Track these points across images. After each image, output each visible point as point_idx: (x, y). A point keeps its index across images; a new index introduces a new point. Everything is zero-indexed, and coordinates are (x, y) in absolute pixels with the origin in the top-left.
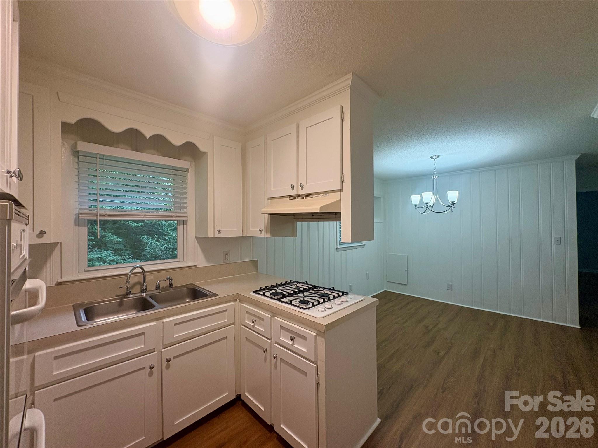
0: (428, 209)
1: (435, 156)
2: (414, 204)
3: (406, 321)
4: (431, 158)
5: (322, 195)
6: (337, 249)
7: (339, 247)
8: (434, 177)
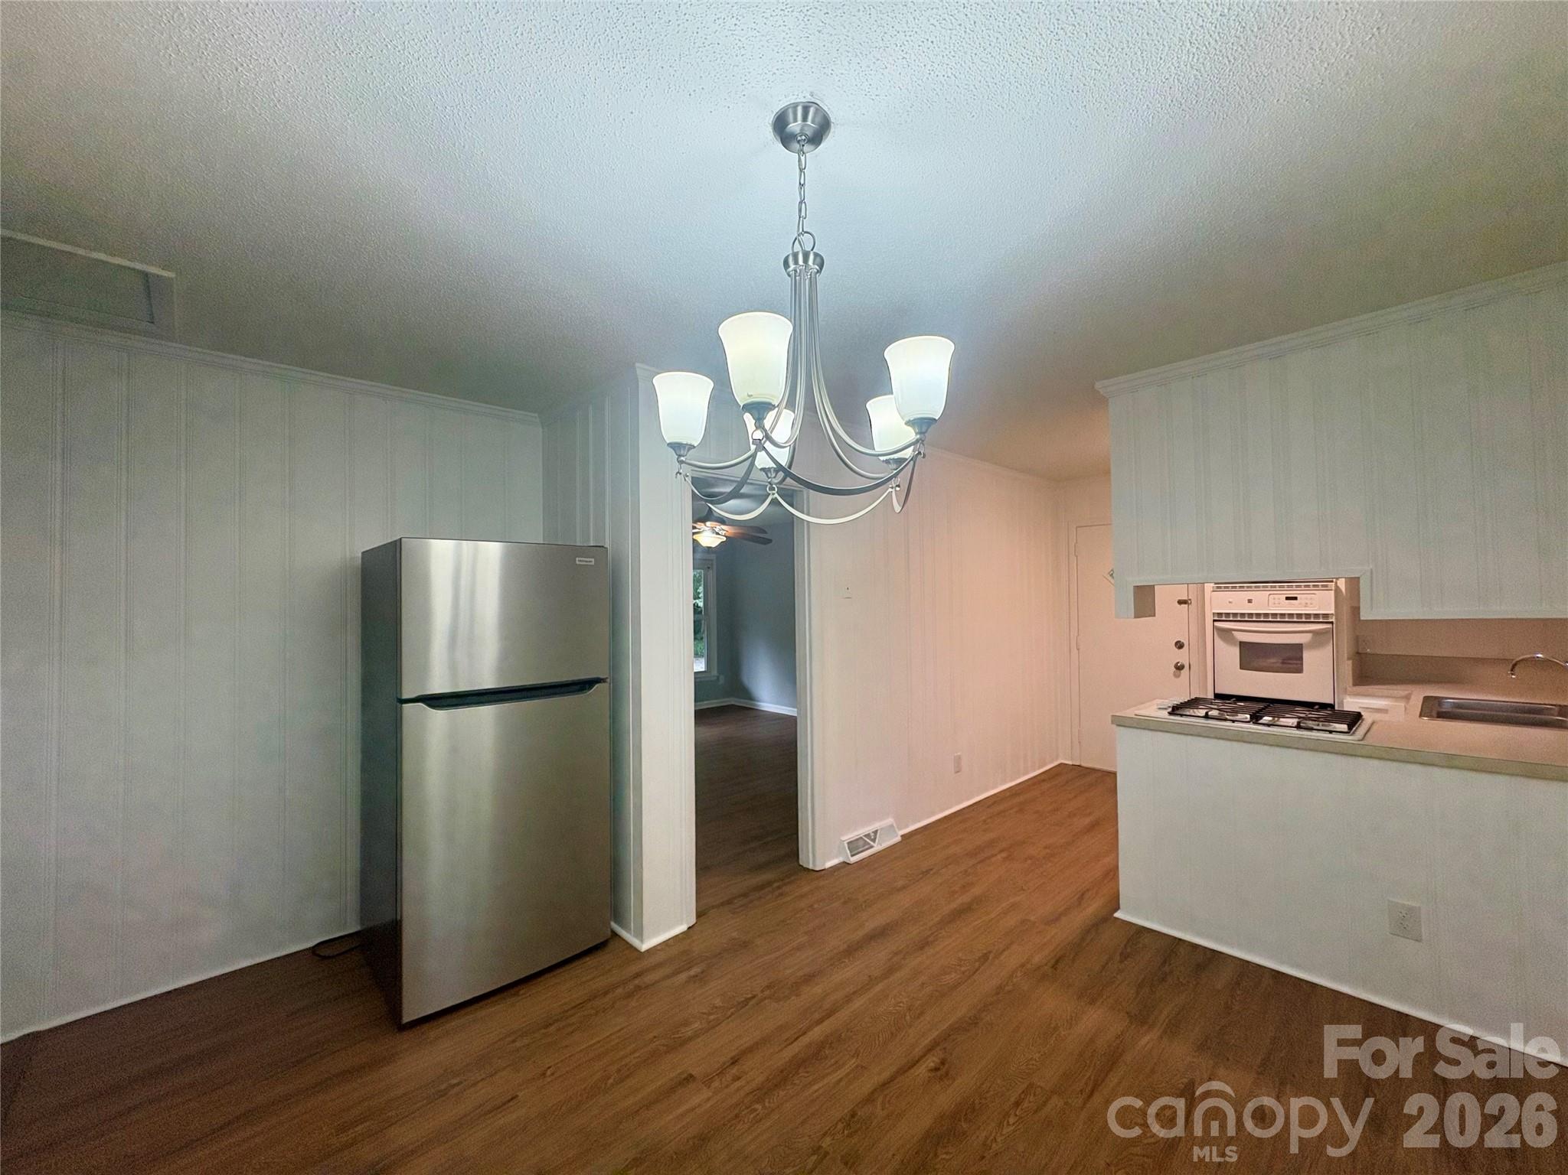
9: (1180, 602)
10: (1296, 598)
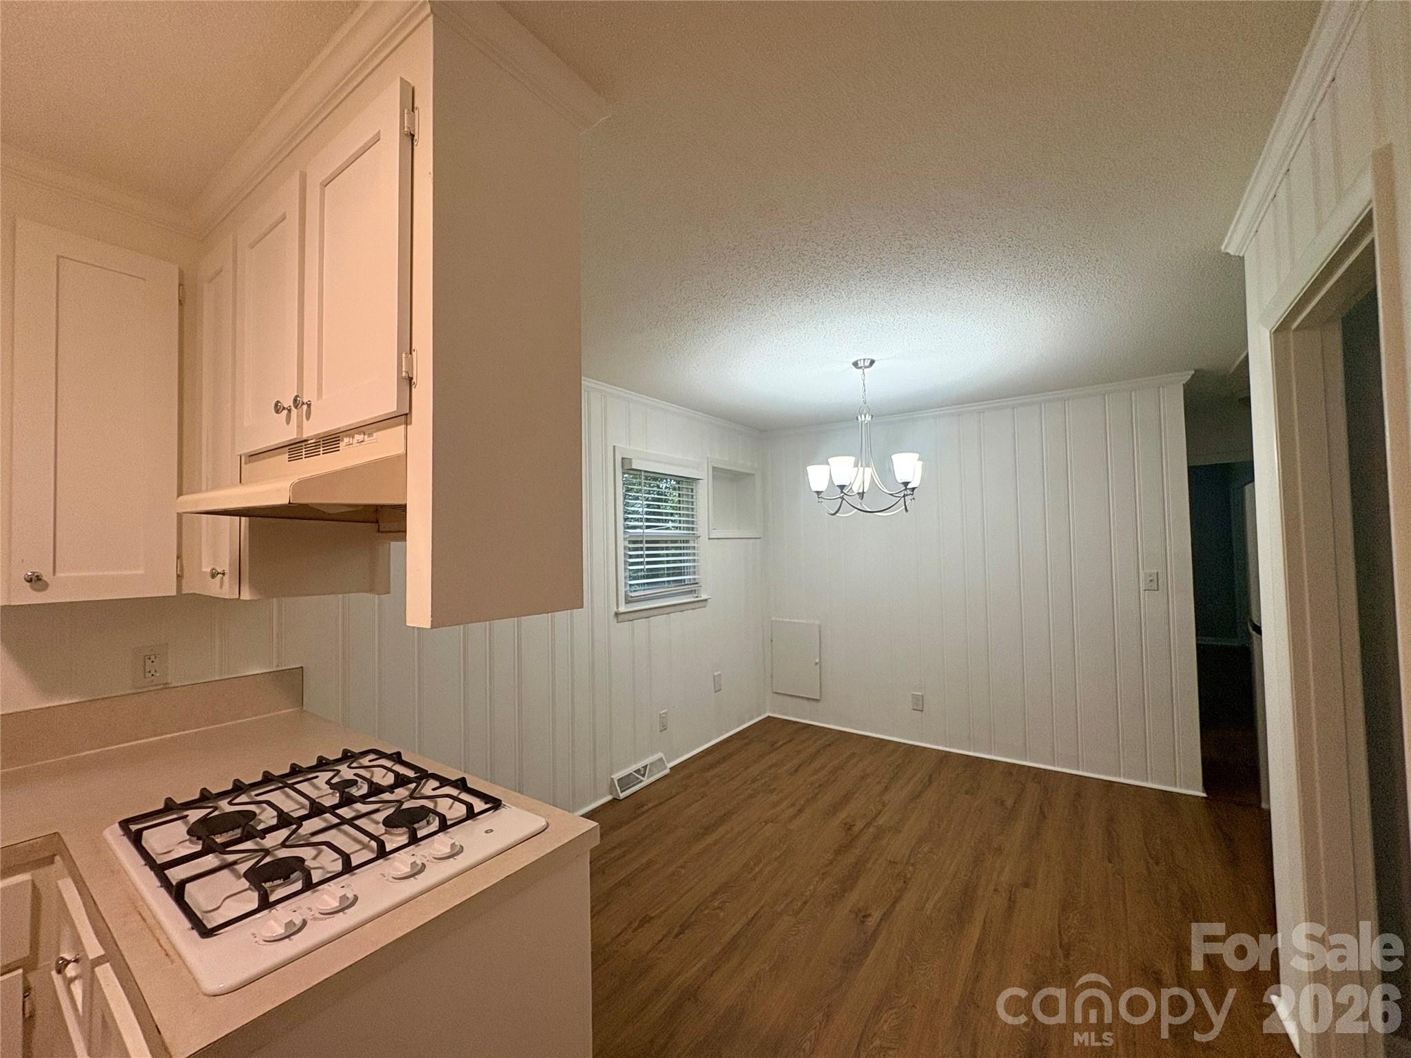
0: (844, 501)
1: (864, 360)
2: (815, 489)
3: (800, 811)
4: (855, 364)
5: (358, 437)
6: (617, 614)
7: (622, 609)
8: (863, 416)
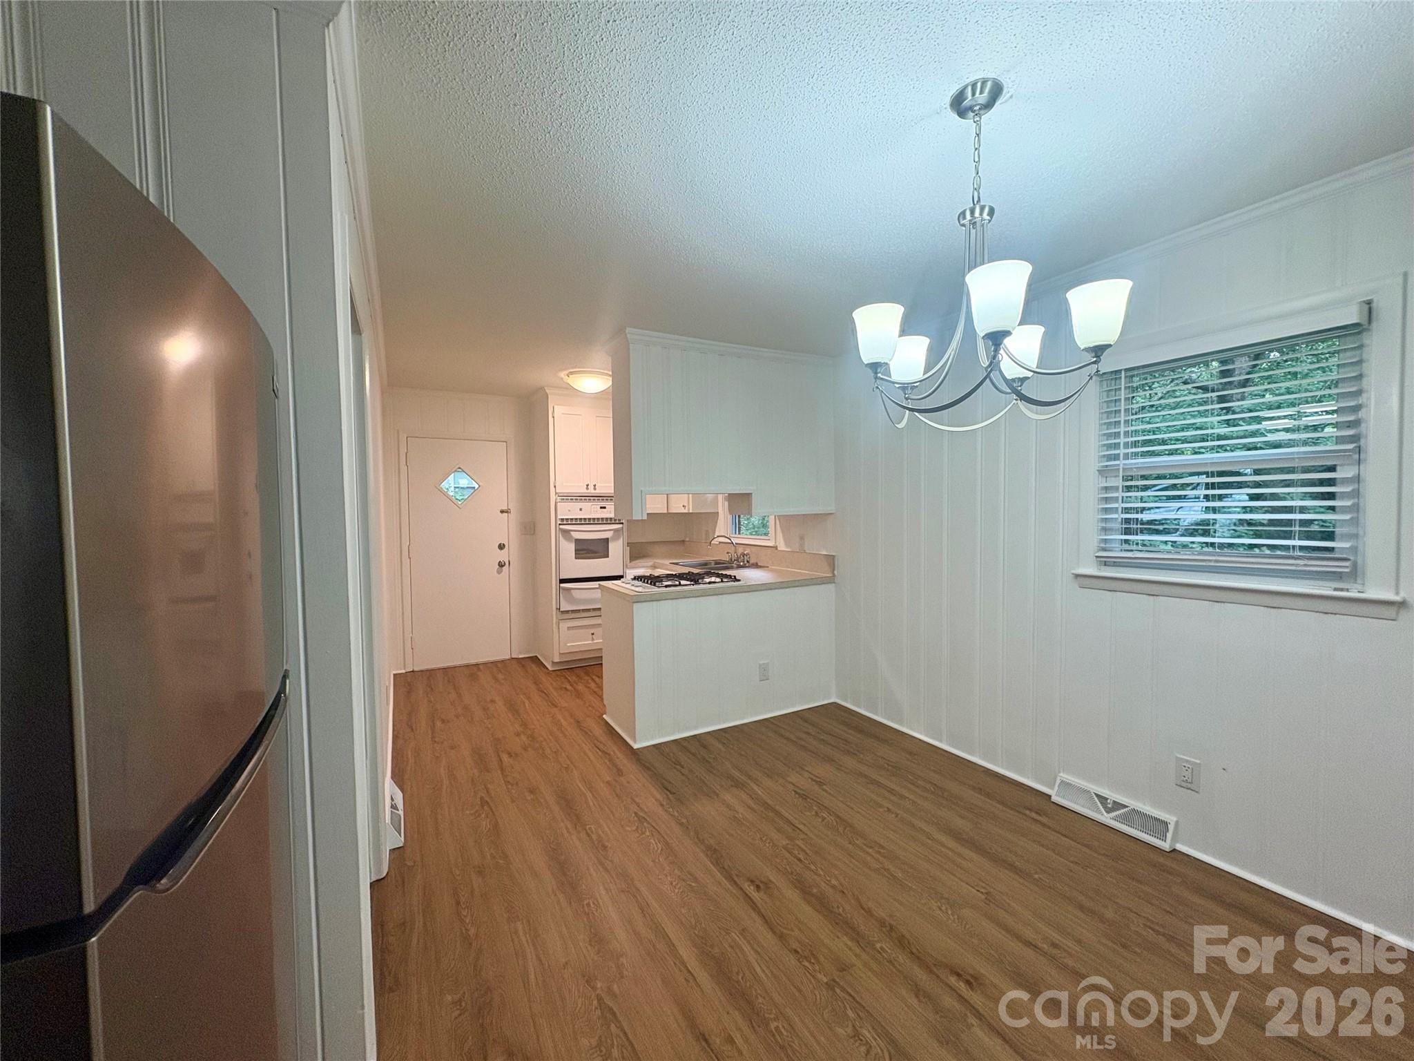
9: (502, 512)
10: (605, 508)
